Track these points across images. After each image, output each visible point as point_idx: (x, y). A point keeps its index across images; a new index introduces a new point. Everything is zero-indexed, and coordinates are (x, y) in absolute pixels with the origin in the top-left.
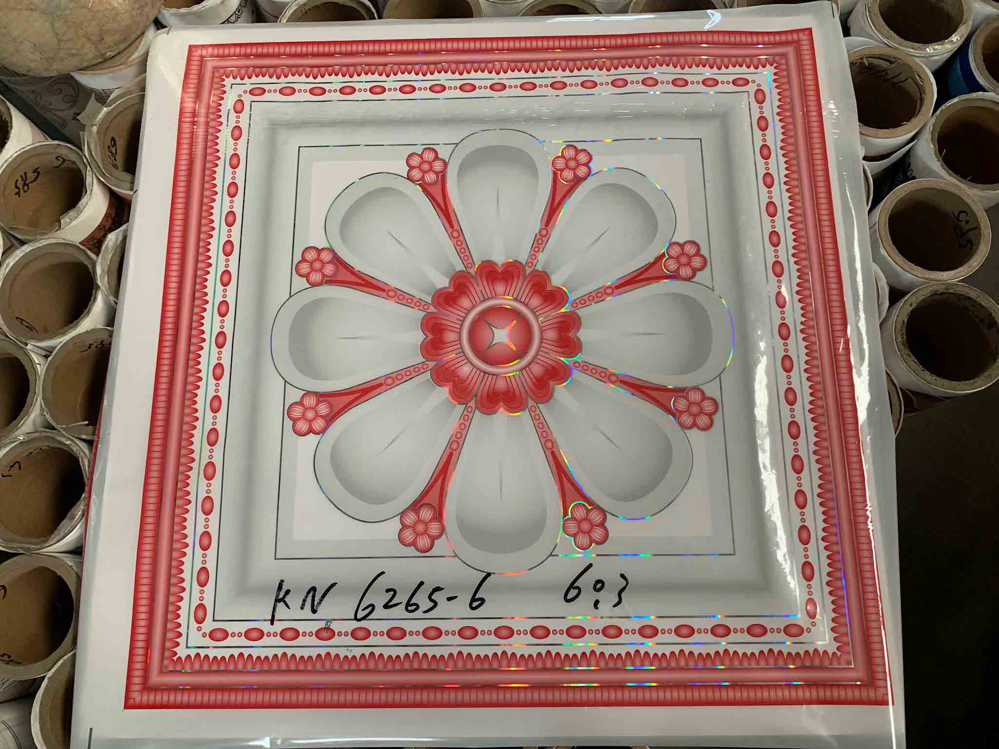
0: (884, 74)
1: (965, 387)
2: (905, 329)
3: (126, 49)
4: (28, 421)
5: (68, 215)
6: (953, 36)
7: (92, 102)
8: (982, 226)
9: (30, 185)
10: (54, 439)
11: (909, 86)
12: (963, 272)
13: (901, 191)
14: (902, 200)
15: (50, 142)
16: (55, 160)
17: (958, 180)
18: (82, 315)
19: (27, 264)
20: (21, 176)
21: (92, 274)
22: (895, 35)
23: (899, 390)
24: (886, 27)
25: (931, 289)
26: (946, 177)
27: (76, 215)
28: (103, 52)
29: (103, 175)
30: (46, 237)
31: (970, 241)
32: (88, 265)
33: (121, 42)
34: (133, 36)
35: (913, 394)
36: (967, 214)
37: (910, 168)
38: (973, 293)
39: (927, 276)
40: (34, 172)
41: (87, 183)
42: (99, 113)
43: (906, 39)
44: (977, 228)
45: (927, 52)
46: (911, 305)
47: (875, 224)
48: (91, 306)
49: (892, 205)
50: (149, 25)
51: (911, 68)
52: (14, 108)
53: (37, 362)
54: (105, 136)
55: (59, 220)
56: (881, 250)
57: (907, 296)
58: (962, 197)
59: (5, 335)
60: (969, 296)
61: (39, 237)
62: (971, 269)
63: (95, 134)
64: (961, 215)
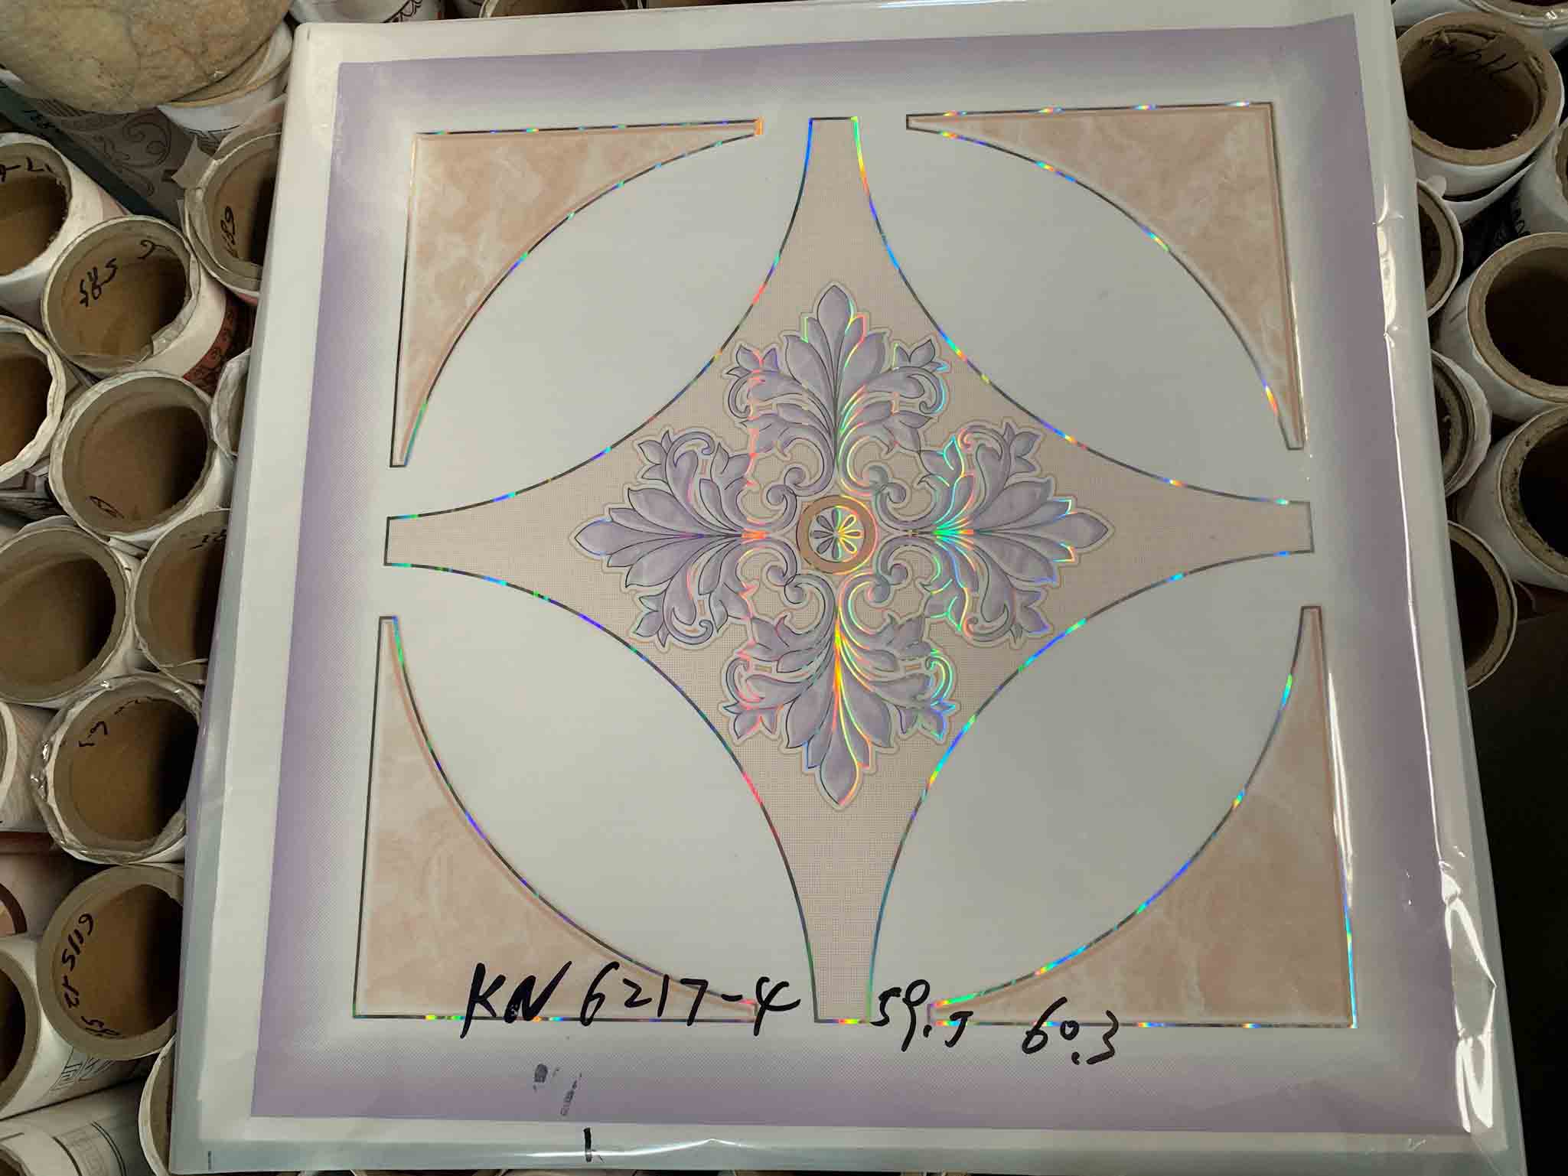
0: (1475, 57)
2: (1517, 483)
3: (242, 65)
4: (115, 658)
5: (163, 335)
7: (195, 151)
9: (102, 287)
10: (154, 685)
11: (1520, 77)
13: (1508, 253)
14: (1507, 268)
15: (131, 217)
16: (144, 248)
18: (191, 491)
19: (103, 412)
20: (89, 273)
21: (204, 425)
23: (1509, 580)
25: (1559, 416)
27: (175, 333)
28: (208, 72)
29: (216, 268)
30: (133, 367)
32: (198, 412)
33: (234, 54)
34: (255, 43)
35: (1530, 589)
37: (1520, 216)
39: (1552, 395)
40: (107, 266)
41: (191, 281)
42: (207, 168)
45: (1546, 18)
46: (1528, 444)
47: (1463, 311)
48: (205, 475)
49: (1490, 278)
50: (278, 25)
51: (1523, 46)
52: (73, 165)
53: (125, 566)
54: (216, 204)
55: (151, 343)
56: (1474, 354)
57: (1520, 428)
59: (75, 525)
61: (120, 369)
63: (200, 201)
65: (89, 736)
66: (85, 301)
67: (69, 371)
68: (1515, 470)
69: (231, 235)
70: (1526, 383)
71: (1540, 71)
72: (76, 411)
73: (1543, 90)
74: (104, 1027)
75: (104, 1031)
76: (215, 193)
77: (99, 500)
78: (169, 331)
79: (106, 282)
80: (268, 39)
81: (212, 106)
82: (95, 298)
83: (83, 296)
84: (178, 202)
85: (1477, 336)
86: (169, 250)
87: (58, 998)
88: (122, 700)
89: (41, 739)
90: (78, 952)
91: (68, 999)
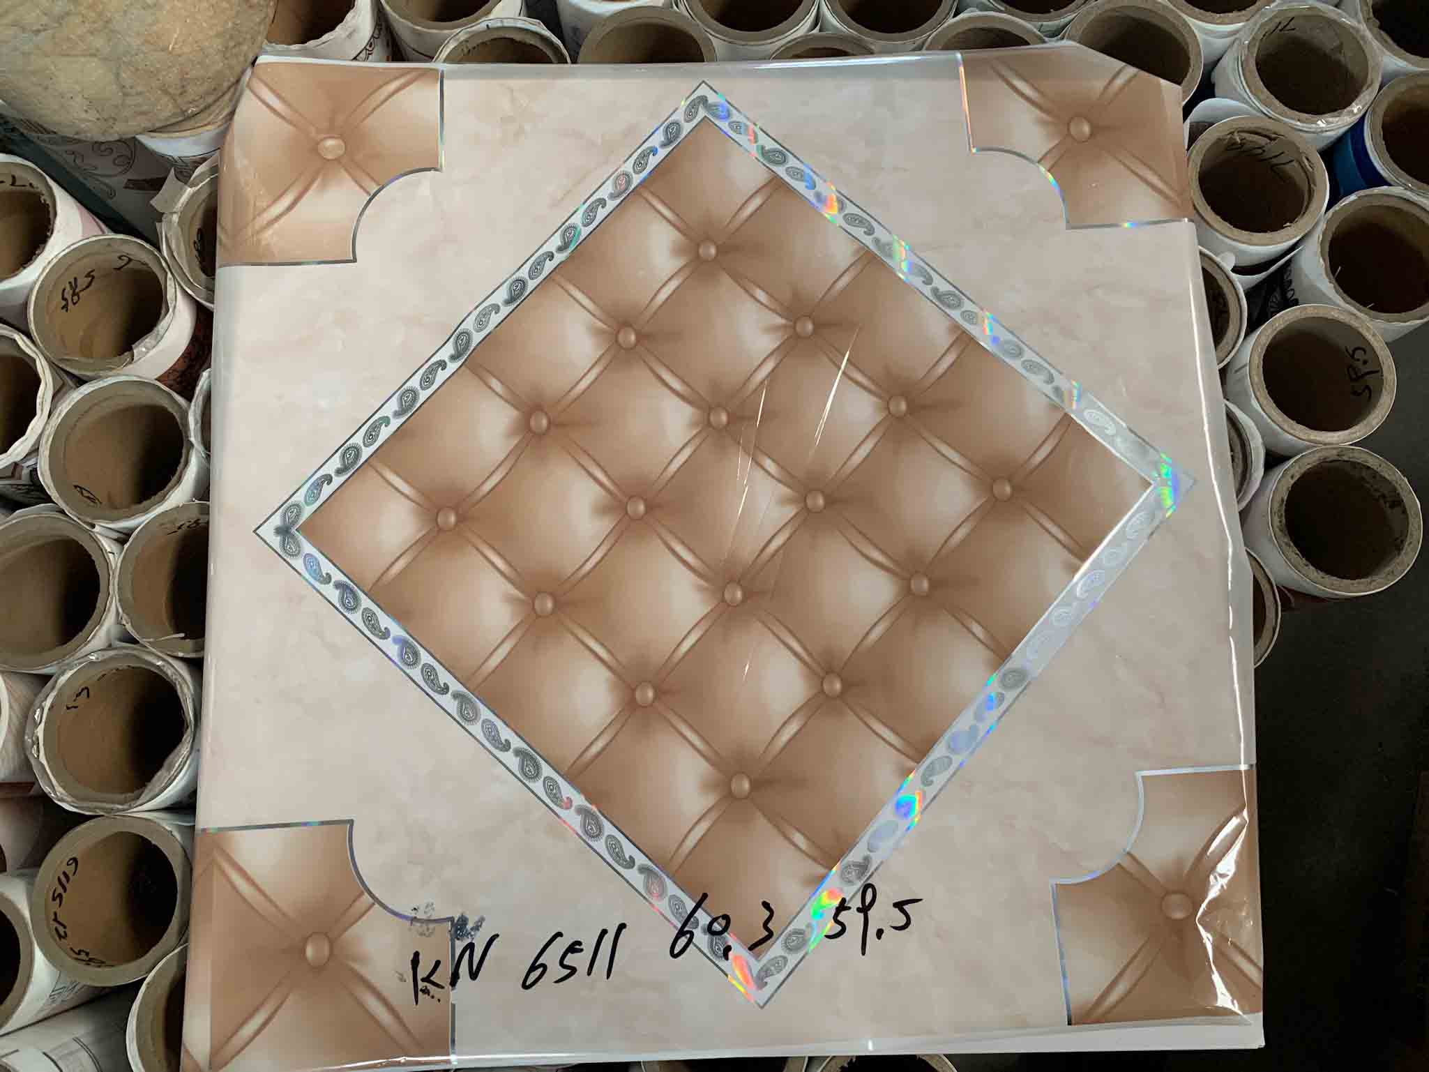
0: (1260, 151)
1: (1362, 587)
2: (1284, 507)
3: (215, 101)
4: (98, 634)
5: (142, 344)
6: (1353, 104)
7: (171, 178)
8: (1385, 369)
9: (81, 294)
10: (137, 658)
11: (1292, 169)
12: (1360, 431)
13: (1281, 320)
14: (1280, 332)
15: (112, 236)
16: (120, 261)
17: (1355, 308)
18: (170, 484)
19: (86, 412)
20: (70, 283)
21: (181, 427)
22: (1277, 102)
23: (1275, 587)
24: (1265, 90)
25: (1317, 455)
26: (1338, 302)
27: (153, 342)
28: (184, 109)
29: (191, 285)
30: (114, 371)
31: (1367, 387)
32: (175, 414)
33: (208, 93)
34: (226, 85)
35: (1292, 594)
36: (1365, 352)
37: (1292, 287)
38: (1373, 461)
39: (1312, 437)
40: (86, 277)
41: (168, 297)
42: (182, 195)
43: (1292, 108)
44: (1378, 372)
45: (1318, 125)
46: (1292, 477)
47: (1245, 366)
48: (181, 473)
49: (1268, 338)
51: (1298, 148)
52: (58, 186)
53: (109, 550)
54: (189, 226)
55: (130, 349)
56: (1253, 401)
57: (1287, 462)
58: (1360, 330)
59: (62, 512)
60: (1369, 465)
61: (102, 373)
62: (1368, 429)
63: (176, 224)
64: (1359, 351)
65: (75, 700)
66: (65, 307)
67: (54, 374)
68: (1282, 498)
70: (1291, 427)
71: (1311, 170)
72: (61, 411)
73: (1312, 186)
74: (90, 956)
75: (91, 960)
76: (188, 217)
77: (80, 488)
78: (148, 340)
79: (84, 290)
80: (238, 81)
81: (184, 137)
82: (74, 304)
83: (64, 303)
84: (157, 224)
85: (1255, 387)
86: (146, 264)
87: (49, 931)
88: (105, 669)
90: (65, 890)
91: (58, 932)
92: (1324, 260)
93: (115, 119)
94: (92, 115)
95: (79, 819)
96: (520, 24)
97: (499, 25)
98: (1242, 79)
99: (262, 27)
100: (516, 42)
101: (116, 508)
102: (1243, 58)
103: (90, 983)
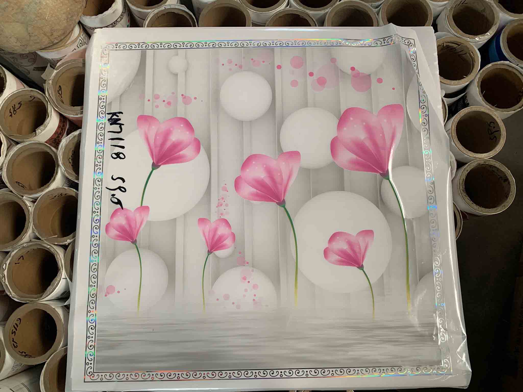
0: (455, 50)
1: (493, 211)
3: (64, 38)
4: (26, 237)
5: (40, 129)
6: (489, 31)
7: (49, 68)
8: (501, 129)
10: (41, 245)
11: (467, 57)
12: (492, 153)
13: (463, 112)
14: (463, 117)
15: (27, 88)
16: (31, 98)
17: (490, 107)
18: (51, 181)
19: (20, 154)
20: (13, 107)
22: (461, 32)
23: (460, 212)
24: (456, 26)
25: (477, 163)
26: (484, 104)
28: (53, 41)
29: (57, 107)
30: (29, 139)
31: (495, 137)
32: (53, 155)
33: (61, 35)
34: (68, 31)
35: (467, 214)
36: (494, 123)
37: (467, 101)
38: (498, 164)
39: (475, 156)
40: (19, 104)
41: (49, 111)
42: (53, 73)
44: (499, 131)
45: (476, 39)
46: (467, 171)
47: (449, 130)
48: (55, 176)
49: (457, 120)
50: (75, 26)
51: (468, 48)
52: (7, 70)
53: (29, 205)
54: (56, 85)
55: (35, 131)
56: (452, 143)
57: (465, 166)
58: (492, 115)
59: (11, 192)
60: (495, 166)
61: (25, 140)
62: (496, 152)
63: (51, 84)
64: (491, 124)
65: (18, 261)
66: (11, 115)
67: (7, 140)
68: (463, 179)
69: (61, 95)
70: (467, 153)
71: (473, 56)
72: (10, 154)
73: (474, 63)
74: (26, 354)
75: (26, 355)
76: (55, 81)
77: (18, 182)
78: (42, 127)
79: (18, 109)
80: (72, 30)
81: (54, 51)
82: (14, 114)
83: (11, 114)
84: (44, 84)
85: (453, 138)
86: (40, 99)
87: (11, 345)
88: (29, 249)
89: (2, 262)
90: (16, 330)
91: (14, 345)
92: (479, 89)
93: (26, 45)
94: (19, 44)
95: (20, 304)
96: (177, 7)
97: (169, 7)
98: (448, 23)
99: (81, 10)
100: (176, 14)
101: (32, 190)
102: (448, 14)
103: (26, 364)
